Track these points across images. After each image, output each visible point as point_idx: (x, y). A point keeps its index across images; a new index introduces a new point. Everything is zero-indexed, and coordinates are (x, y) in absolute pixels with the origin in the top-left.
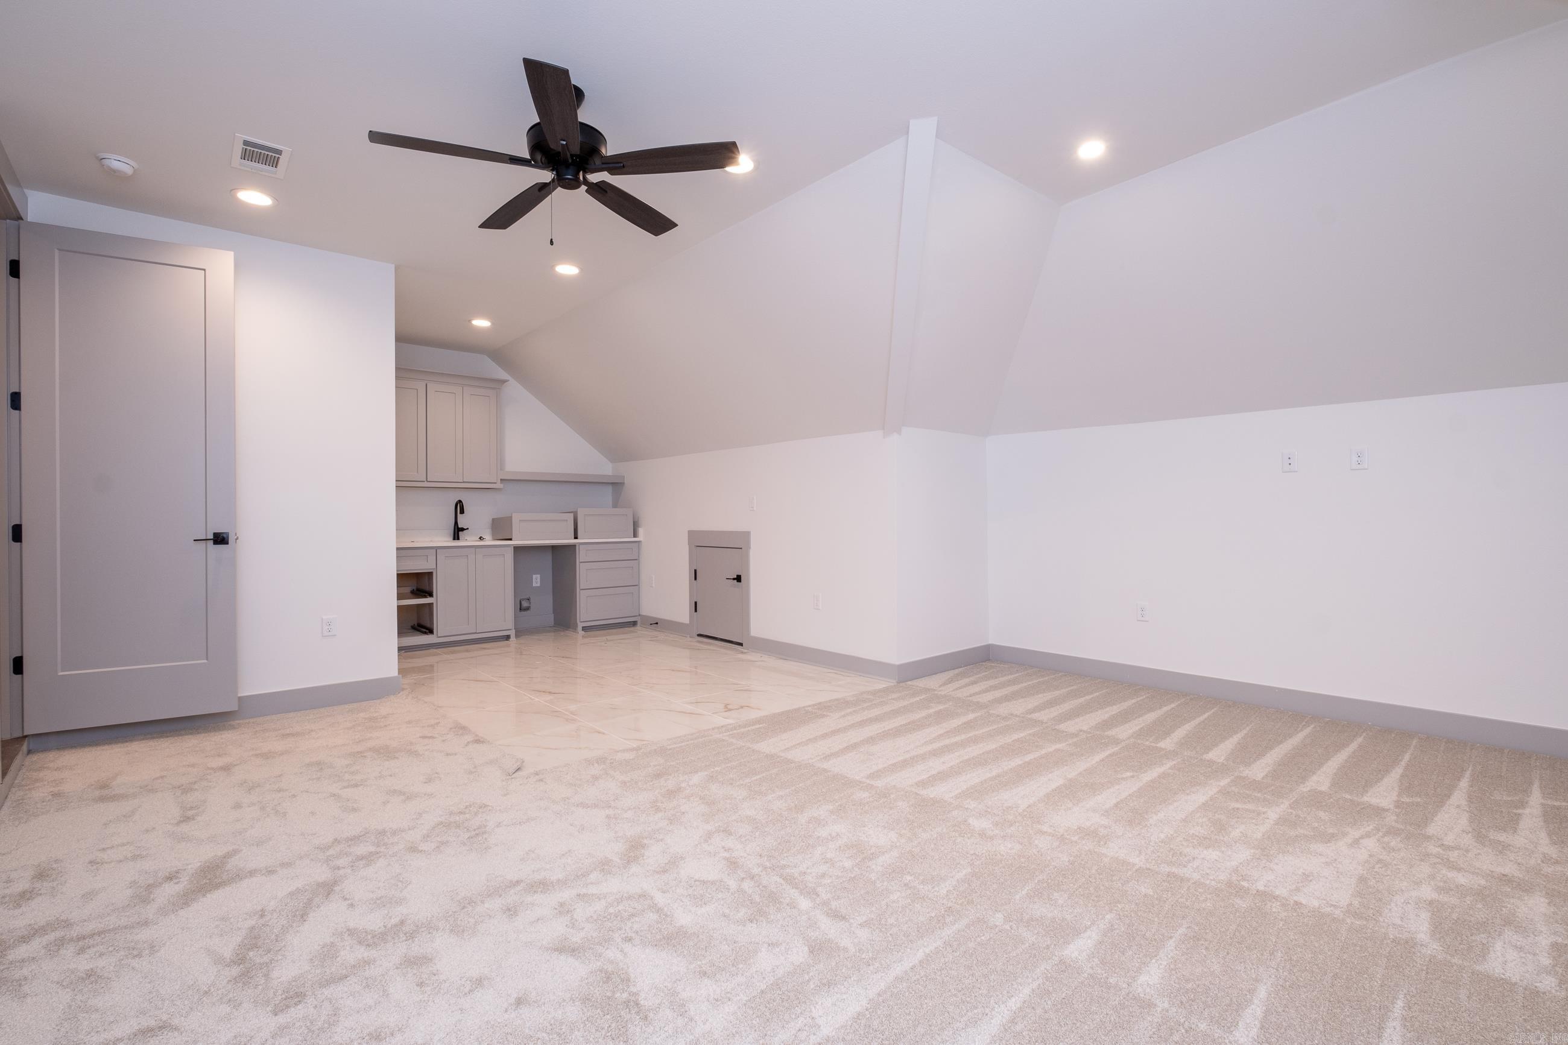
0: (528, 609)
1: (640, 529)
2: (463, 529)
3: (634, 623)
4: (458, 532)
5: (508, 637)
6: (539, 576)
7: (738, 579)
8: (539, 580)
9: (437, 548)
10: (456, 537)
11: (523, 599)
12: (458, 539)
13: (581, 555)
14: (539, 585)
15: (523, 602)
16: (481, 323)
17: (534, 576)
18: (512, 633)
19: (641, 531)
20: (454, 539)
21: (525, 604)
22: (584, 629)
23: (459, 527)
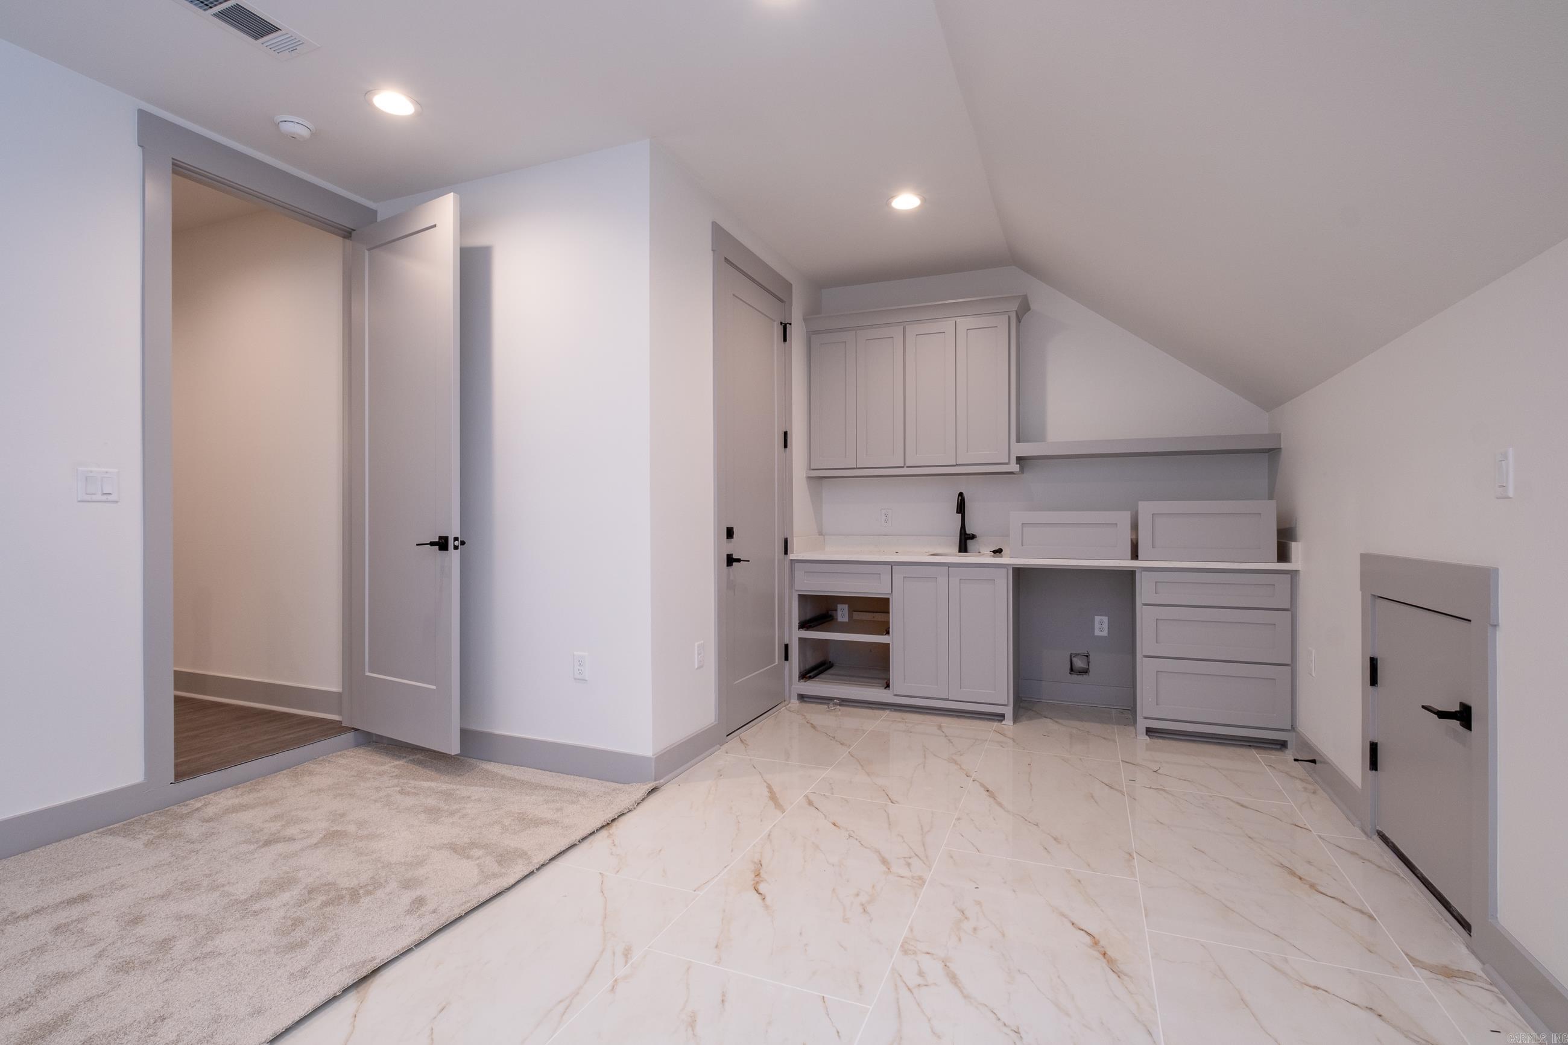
0: (1085, 671)
1: (1293, 544)
2: (973, 537)
3: (1283, 745)
4: (965, 541)
5: (1001, 717)
6: (1105, 619)
7: (1464, 716)
8: (1105, 626)
9: (892, 564)
10: (963, 548)
11: (1076, 655)
12: (966, 551)
13: (1145, 591)
14: (1105, 633)
15: (1074, 660)
16: (906, 201)
17: (1097, 619)
18: (1008, 711)
19: (1296, 549)
20: (960, 551)
21: (1079, 663)
22: (1150, 731)
23: (967, 532)
